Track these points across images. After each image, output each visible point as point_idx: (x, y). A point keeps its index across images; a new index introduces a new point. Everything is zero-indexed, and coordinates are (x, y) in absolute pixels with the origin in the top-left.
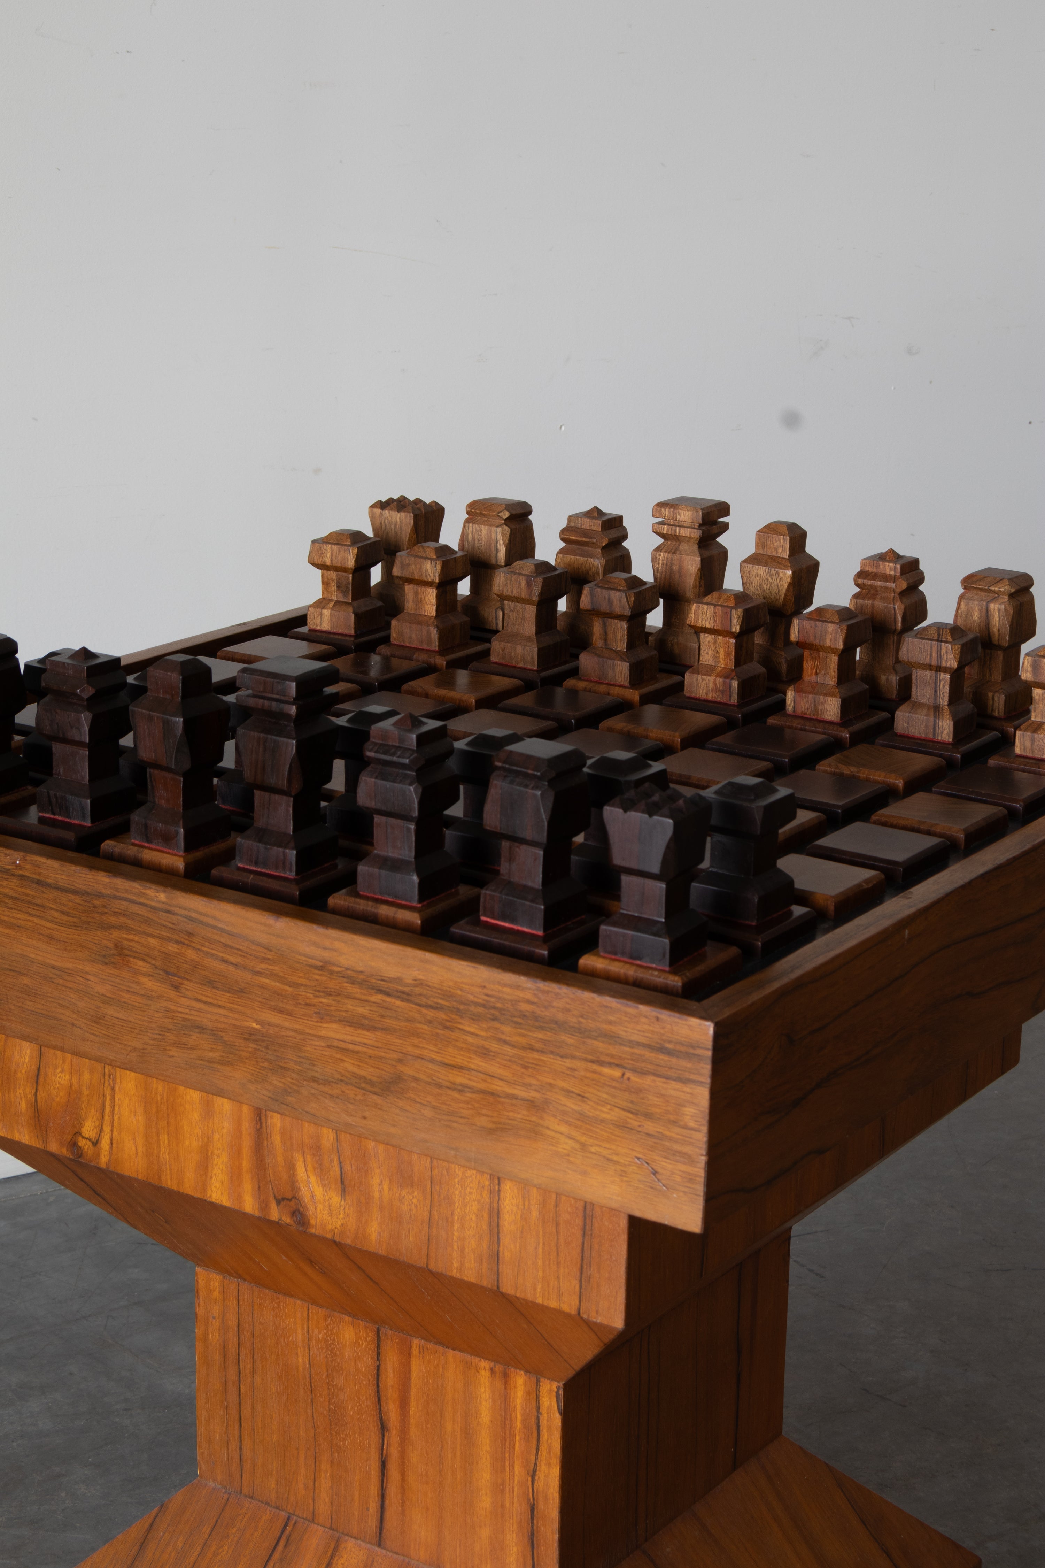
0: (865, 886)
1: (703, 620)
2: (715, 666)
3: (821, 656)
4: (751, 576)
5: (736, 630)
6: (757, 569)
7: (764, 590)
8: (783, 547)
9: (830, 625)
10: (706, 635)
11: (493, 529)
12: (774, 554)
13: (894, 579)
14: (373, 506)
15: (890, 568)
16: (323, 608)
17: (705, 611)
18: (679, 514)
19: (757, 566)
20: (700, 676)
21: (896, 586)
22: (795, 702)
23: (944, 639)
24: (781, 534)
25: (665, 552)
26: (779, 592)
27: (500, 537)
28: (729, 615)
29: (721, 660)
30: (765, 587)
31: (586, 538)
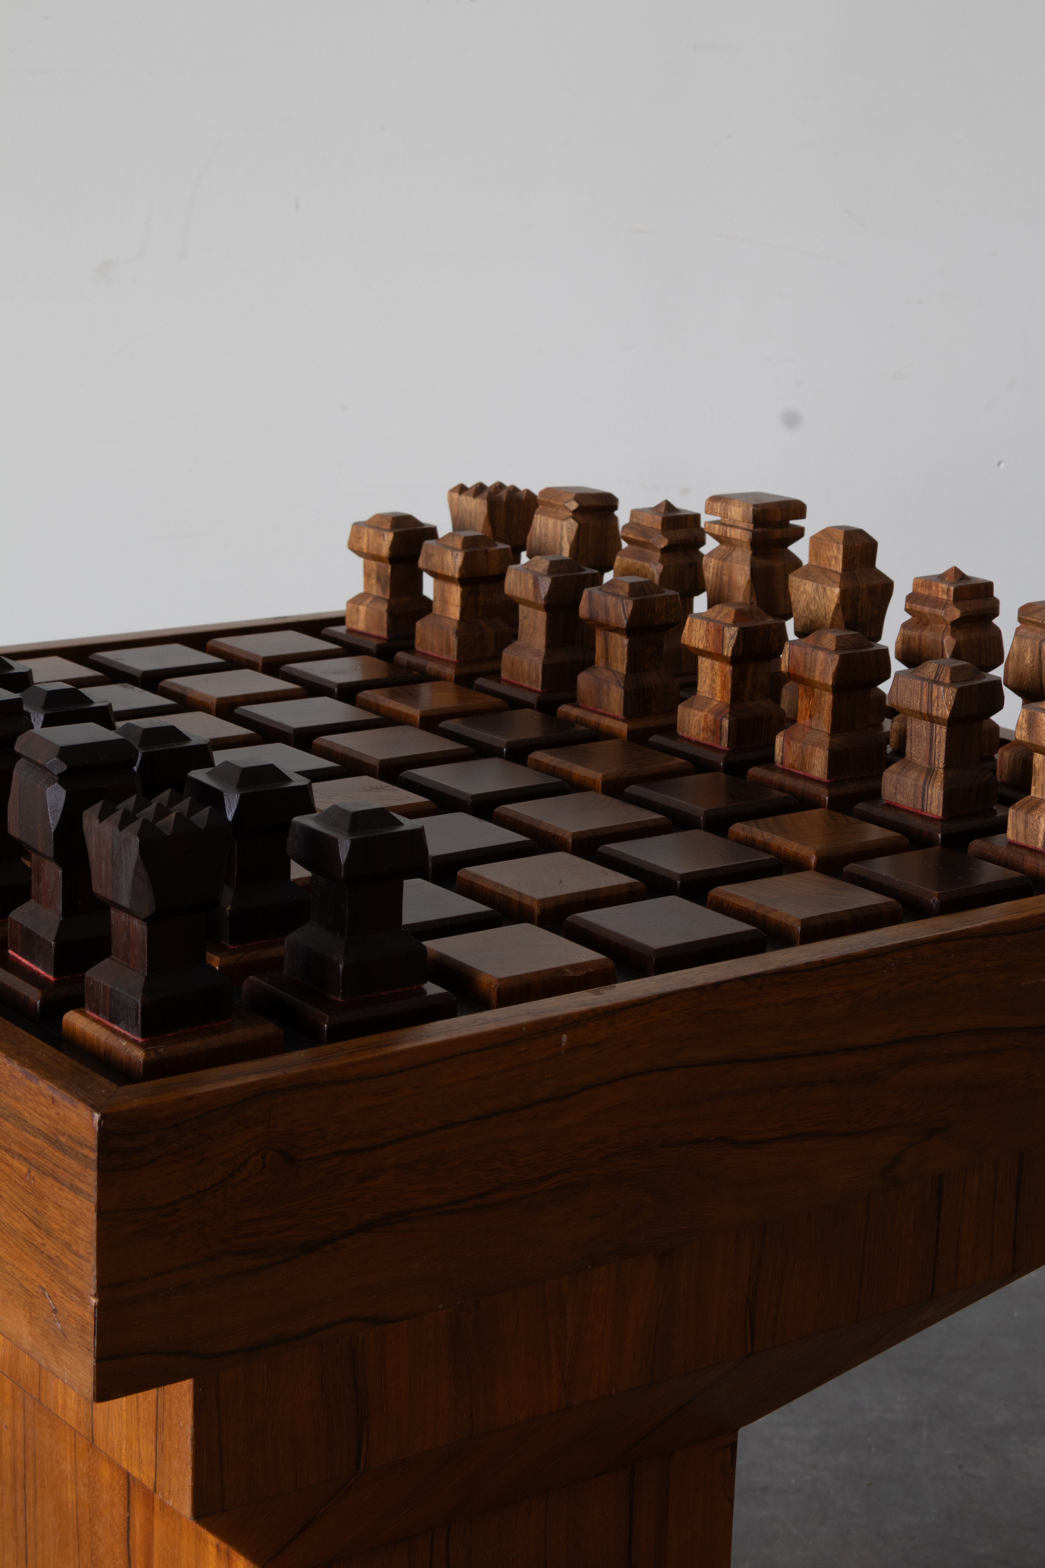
0: (571, 974)
1: (696, 638)
2: (712, 699)
3: (816, 693)
4: (799, 593)
5: (728, 654)
6: (805, 585)
7: (811, 611)
8: (836, 558)
9: (820, 653)
10: (704, 659)
11: (559, 522)
12: (827, 566)
13: (944, 605)
14: (452, 491)
15: (944, 592)
16: (360, 604)
17: (699, 627)
18: (731, 511)
19: (805, 581)
20: (692, 710)
21: (946, 615)
22: (783, 751)
23: (941, 680)
24: (834, 541)
25: (716, 558)
26: (826, 615)
27: (565, 532)
28: (721, 633)
29: (717, 692)
30: (812, 607)
31: (643, 536)
